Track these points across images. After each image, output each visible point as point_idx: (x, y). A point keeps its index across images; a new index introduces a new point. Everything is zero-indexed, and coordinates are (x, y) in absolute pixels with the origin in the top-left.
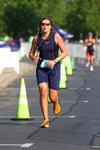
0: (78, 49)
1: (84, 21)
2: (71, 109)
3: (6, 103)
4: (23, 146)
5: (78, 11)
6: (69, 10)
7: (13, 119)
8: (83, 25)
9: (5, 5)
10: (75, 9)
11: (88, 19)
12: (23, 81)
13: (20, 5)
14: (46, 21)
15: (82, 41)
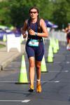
0: (61, 35)
1: (65, 16)
2: (56, 77)
3: (12, 72)
4: (23, 101)
5: (61, 10)
6: (55, 9)
7: (16, 83)
8: (64, 19)
9: (11, 5)
10: (59, 8)
11: (68, 15)
12: (23, 57)
13: (21, 5)
14: (34, 10)
15: (63, 30)
